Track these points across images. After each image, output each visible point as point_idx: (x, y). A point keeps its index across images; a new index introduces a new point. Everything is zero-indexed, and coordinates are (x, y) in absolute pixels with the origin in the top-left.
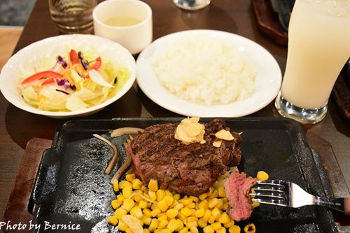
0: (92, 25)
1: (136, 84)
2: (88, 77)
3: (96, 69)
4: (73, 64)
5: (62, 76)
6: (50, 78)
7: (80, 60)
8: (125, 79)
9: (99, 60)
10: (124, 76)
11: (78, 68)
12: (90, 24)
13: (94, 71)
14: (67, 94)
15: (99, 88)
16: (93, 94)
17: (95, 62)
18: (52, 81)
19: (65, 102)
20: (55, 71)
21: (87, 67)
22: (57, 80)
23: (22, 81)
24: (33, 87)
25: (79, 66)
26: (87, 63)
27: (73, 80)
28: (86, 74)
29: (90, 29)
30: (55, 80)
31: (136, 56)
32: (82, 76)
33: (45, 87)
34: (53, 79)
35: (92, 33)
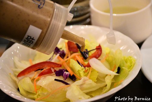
0: (89, 17)
1: (141, 74)
2: (89, 66)
3: (97, 58)
4: (71, 54)
5: (61, 66)
6: (47, 68)
7: (79, 50)
8: (130, 67)
9: (99, 48)
10: (129, 64)
11: (77, 57)
12: (87, 15)
13: (94, 59)
14: (67, 84)
15: (100, 79)
16: (94, 84)
17: (95, 51)
18: (49, 72)
19: (65, 92)
20: (53, 61)
21: (87, 56)
22: (55, 71)
23: (17, 74)
24: (30, 78)
25: (78, 55)
26: (87, 52)
27: (72, 69)
28: (86, 63)
29: (88, 20)
30: (53, 70)
31: (140, 45)
32: (82, 65)
33: (42, 78)
34: (50, 69)
35: (90, 24)
